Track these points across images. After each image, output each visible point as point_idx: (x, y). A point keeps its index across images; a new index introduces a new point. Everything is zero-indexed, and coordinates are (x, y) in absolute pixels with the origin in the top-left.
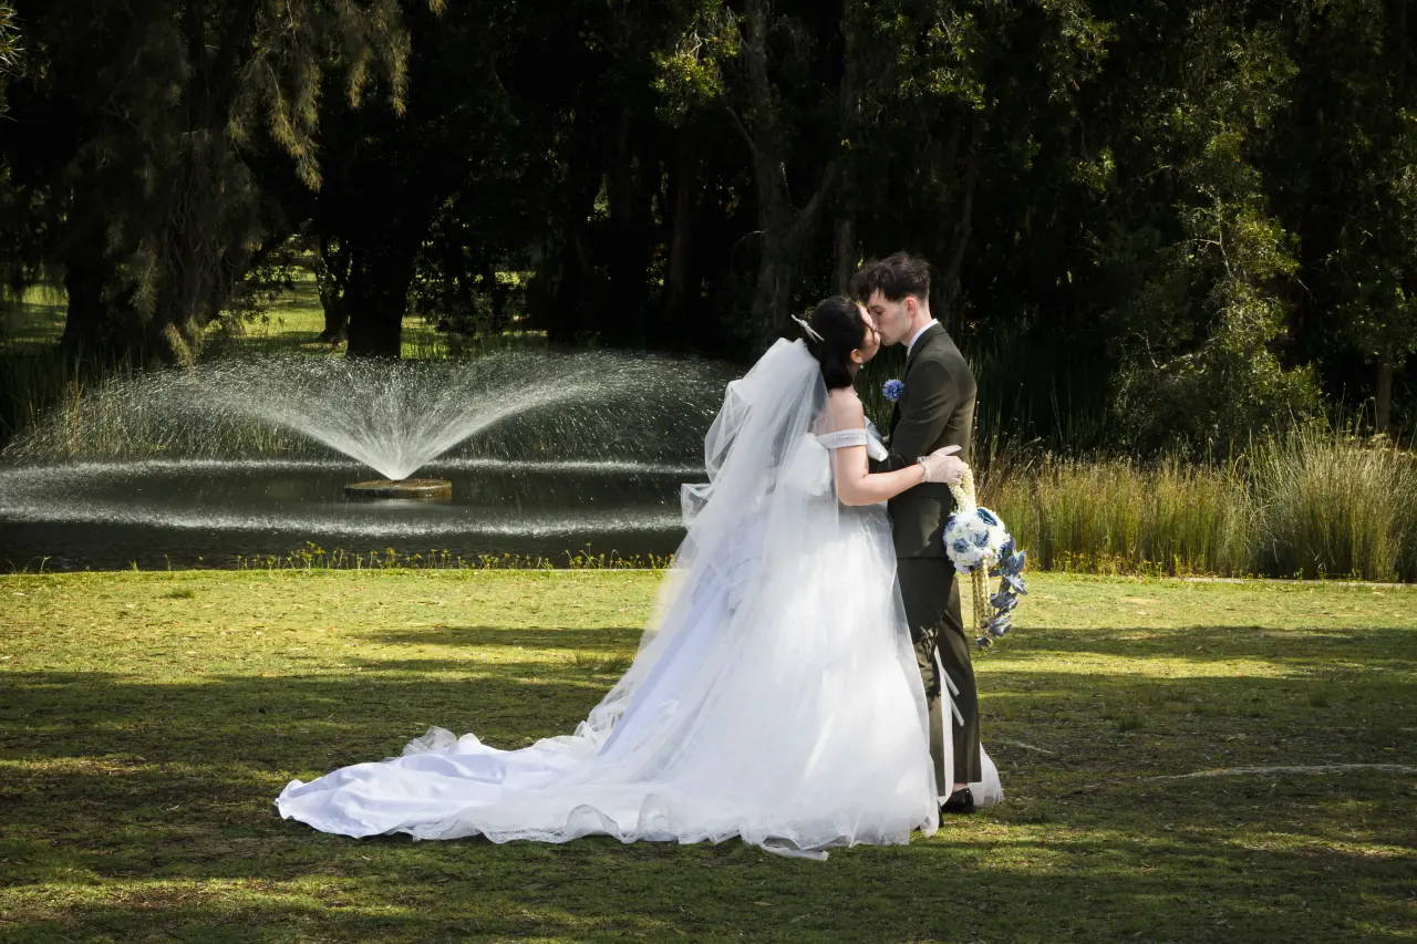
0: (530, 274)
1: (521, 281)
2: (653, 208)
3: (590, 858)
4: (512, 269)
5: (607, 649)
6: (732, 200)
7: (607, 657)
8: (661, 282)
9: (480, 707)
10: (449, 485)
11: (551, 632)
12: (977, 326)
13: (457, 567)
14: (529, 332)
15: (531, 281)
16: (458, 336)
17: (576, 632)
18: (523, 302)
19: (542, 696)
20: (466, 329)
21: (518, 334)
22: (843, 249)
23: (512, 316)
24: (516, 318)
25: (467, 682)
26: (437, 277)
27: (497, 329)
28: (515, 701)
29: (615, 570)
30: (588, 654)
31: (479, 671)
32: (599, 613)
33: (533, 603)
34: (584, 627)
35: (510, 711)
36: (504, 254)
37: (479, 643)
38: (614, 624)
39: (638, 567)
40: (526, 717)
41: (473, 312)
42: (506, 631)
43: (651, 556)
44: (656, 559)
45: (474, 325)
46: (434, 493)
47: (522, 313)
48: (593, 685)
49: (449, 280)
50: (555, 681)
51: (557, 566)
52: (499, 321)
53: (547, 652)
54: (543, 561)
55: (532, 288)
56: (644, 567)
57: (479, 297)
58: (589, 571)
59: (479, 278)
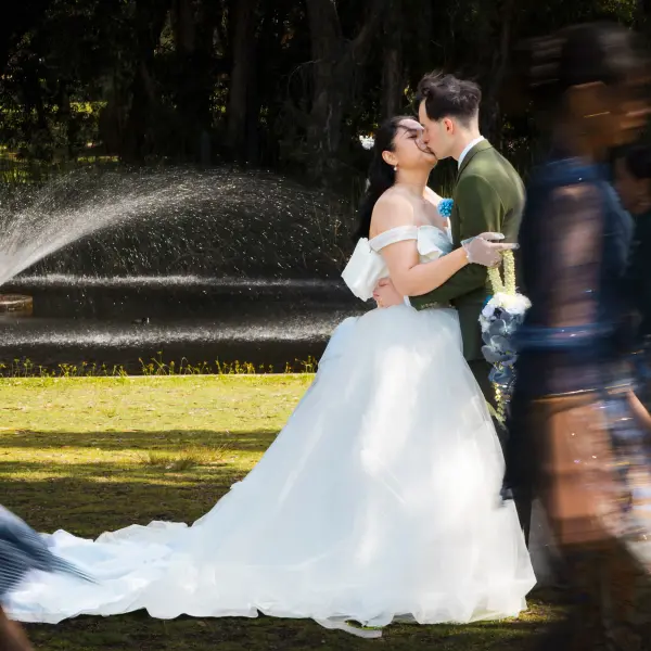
0: (102, 104)
1: (94, 111)
2: (215, 42)
3: (166, 643)
4: (86, 99)
5: (178, 449)
6: (288, 32)
7: (178, 456)
8: (223, 109)
9: (62, 504)
10: (29, 300)
11: (127, 435)
12: (515, 146)
13: (38, 375)
14: (102, 158)
15: (103, 110)
16: (38, 162)
17: (150, 435)
18: (96, 129)
19: (119, 493)
20: (44, 155)
21: (91, 159)
22: (391, 77)
23: (86, 142)
24: (90, 144)
25: (50, 481)
26: (17, 108)
27: (73, 155)
28: (92, 498)
29: (184, 376)
30: (161, 455)
31: (60, 471)
32: (171, 416)
33: (109, 407)
34: (158, 429)
35: (90, 508)
36: (76, 85)
37: (59, 445)
38: (185, 426)
39: (205, 372)
40: (105, 513)
41: (51, 140)
42: (86, 434)
43: (217, 363)
44: (222, 366)
45: (52, 152)
46: (17, 307)
47: (95, 140)
48: (166, 483)
49: (28, 110)
50: (132, 480)
51: (130, 374)
52: (75, 149)
53: (122, 452)
54: (118, 369)
55: (104, 117)
56: (211, 373)
57: (56, 125)
58: (161, 377)
59: (55, 108)
